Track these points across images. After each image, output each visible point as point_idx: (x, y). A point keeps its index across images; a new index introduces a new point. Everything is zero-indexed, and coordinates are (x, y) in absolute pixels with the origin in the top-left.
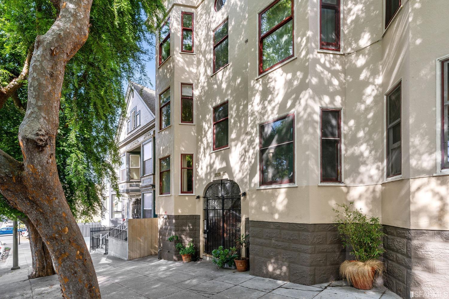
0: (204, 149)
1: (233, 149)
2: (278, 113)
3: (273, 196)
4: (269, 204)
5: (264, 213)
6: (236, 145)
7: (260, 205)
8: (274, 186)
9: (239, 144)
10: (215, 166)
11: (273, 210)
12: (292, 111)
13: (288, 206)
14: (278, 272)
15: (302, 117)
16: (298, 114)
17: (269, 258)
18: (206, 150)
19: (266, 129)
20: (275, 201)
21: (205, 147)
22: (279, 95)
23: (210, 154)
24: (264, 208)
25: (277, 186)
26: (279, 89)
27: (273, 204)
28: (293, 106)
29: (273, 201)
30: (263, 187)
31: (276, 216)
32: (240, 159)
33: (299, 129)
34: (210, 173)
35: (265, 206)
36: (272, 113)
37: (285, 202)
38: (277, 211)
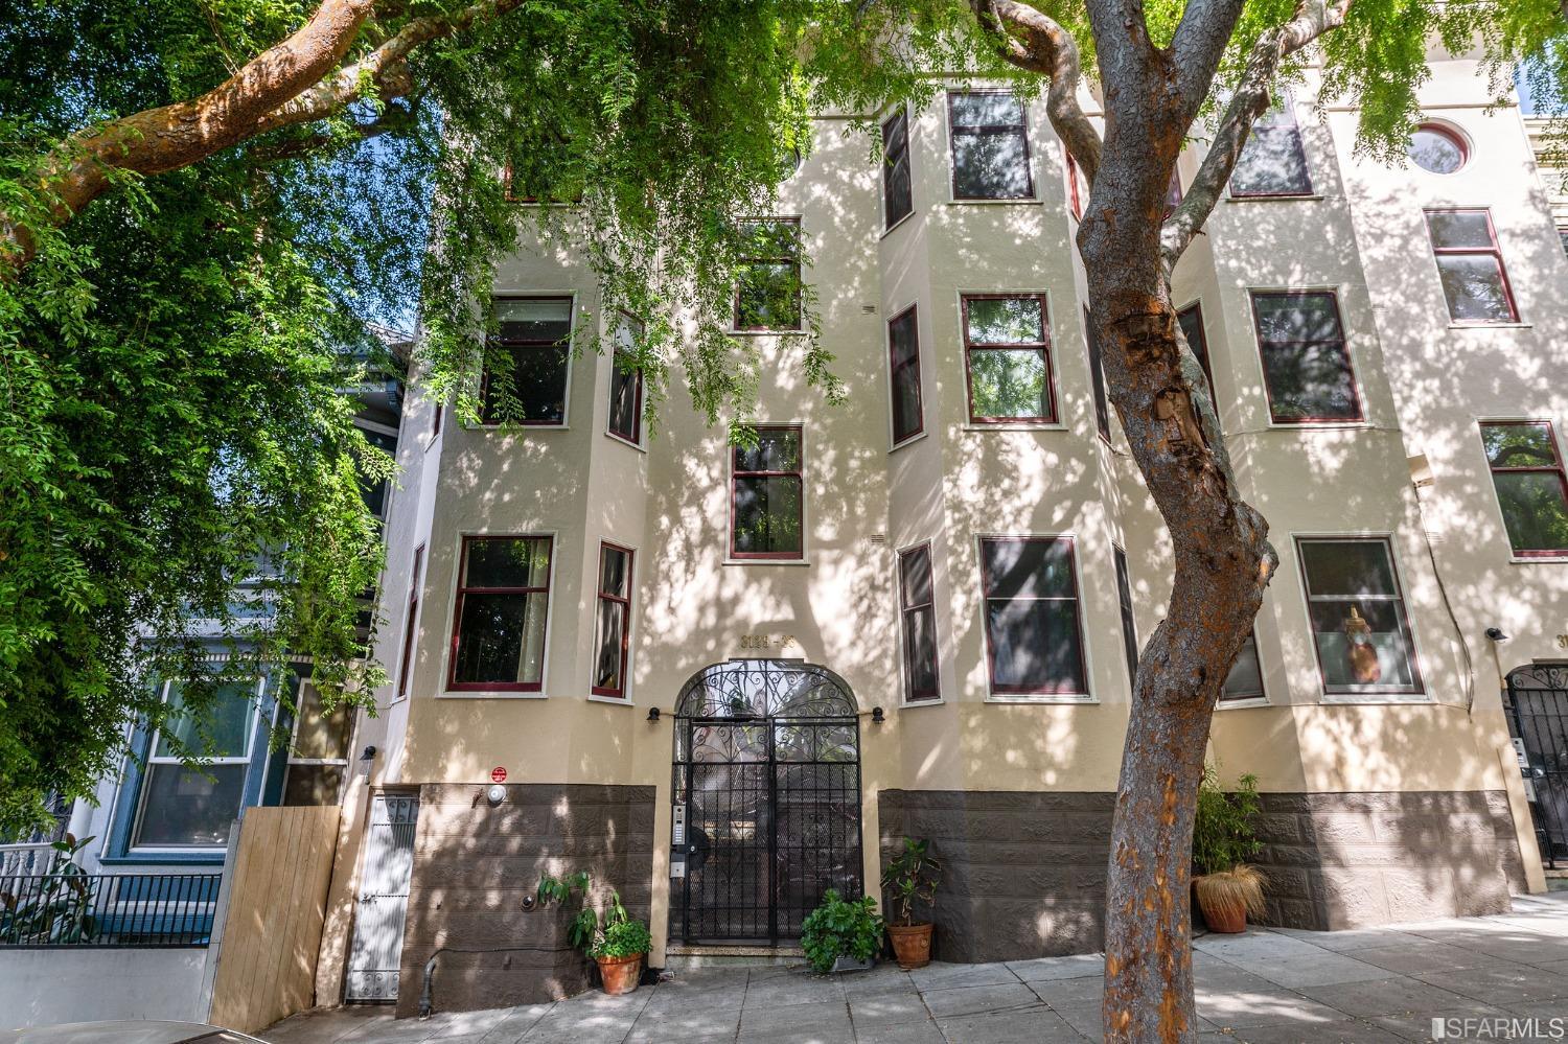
0: (688, 546)
1: (825, 570)
2: (1031, 526)
3: (1037, 724)
4: (1024, 743)
5: (1014, 768)
6: (836, 562)
7: (1000, 747)
8: (1034, 697)
9: (850, 562)
10: (741, 611)
11: (1038, 762)
12: (1066, 534)
13: (1080, 752)
14: (1067, 933)
15: (1093, 553)
16: (1083, 544)
17: (1039, 893)
18: (696, 552)
19: (1002, 554)
20: (1044, 736)
21: (695, 538)
22: (1031, 489)
23: (719, 567)
24: (1011, 756)
25: (1046, 698)
26: (1030, 477)
27: (1039, 743)
28: (1067, 523)
29: (1038, 736)
30: (1002, 698)
31: (1050, 779)
32: (855, 606)
33: (1088, 577)
34: (717, 632)
35: (1014, 748)
36: (1015, 521)
37: (1072, 742)
38: (1051, 764)
